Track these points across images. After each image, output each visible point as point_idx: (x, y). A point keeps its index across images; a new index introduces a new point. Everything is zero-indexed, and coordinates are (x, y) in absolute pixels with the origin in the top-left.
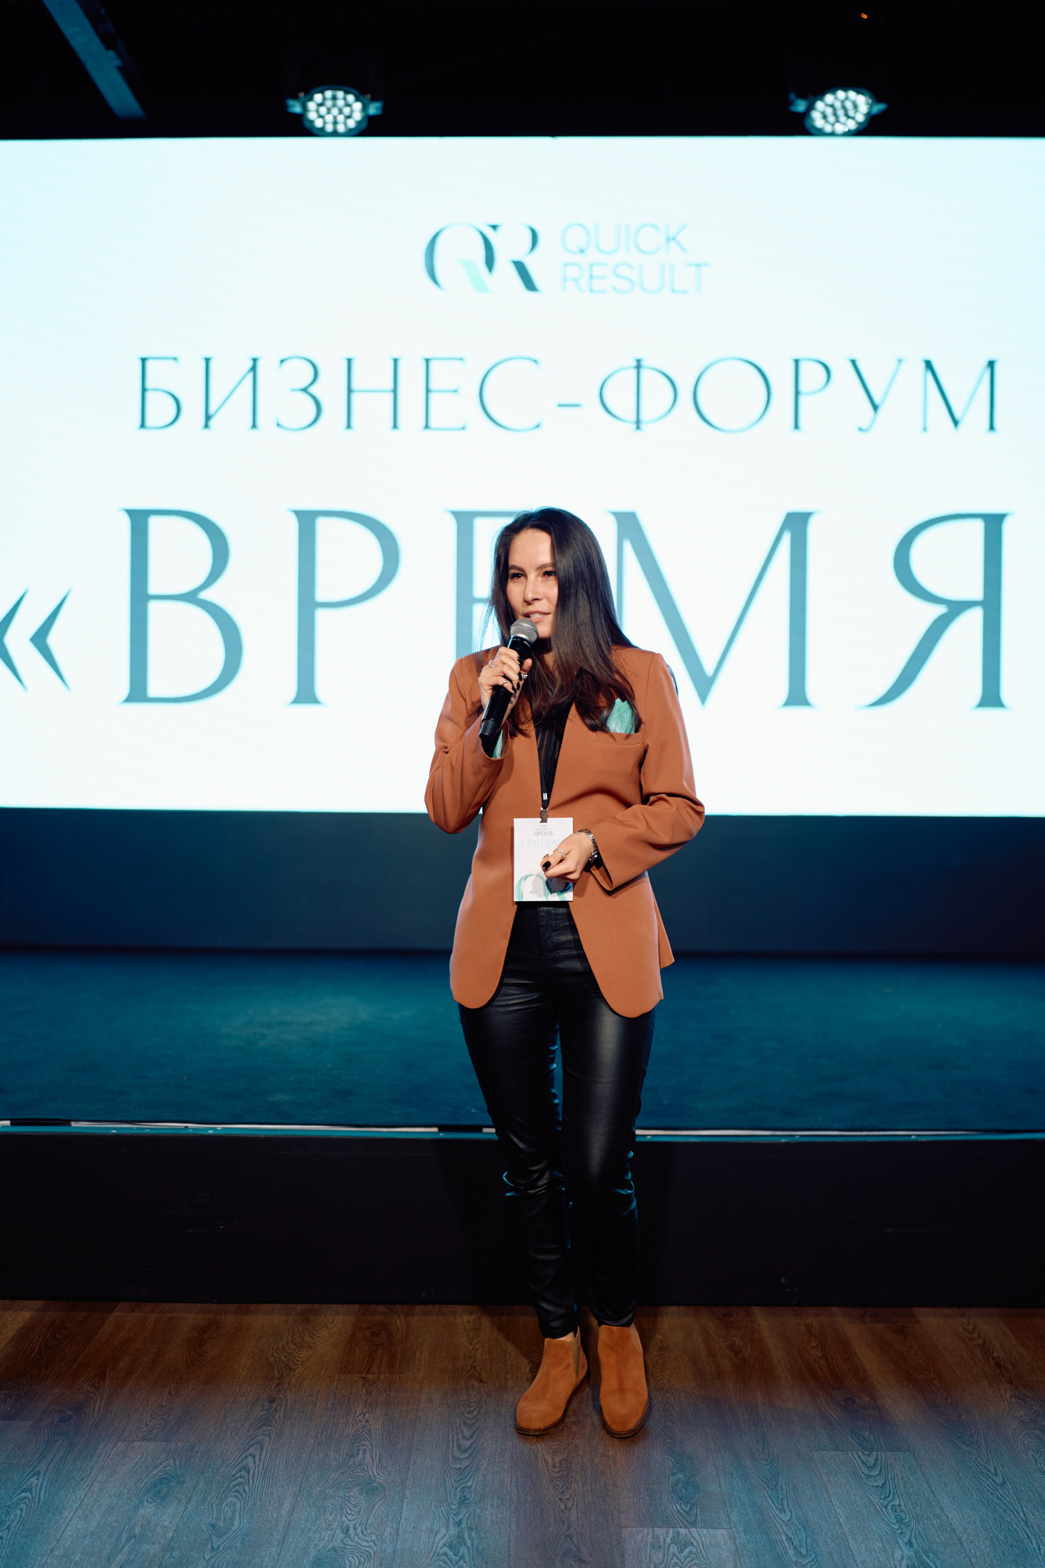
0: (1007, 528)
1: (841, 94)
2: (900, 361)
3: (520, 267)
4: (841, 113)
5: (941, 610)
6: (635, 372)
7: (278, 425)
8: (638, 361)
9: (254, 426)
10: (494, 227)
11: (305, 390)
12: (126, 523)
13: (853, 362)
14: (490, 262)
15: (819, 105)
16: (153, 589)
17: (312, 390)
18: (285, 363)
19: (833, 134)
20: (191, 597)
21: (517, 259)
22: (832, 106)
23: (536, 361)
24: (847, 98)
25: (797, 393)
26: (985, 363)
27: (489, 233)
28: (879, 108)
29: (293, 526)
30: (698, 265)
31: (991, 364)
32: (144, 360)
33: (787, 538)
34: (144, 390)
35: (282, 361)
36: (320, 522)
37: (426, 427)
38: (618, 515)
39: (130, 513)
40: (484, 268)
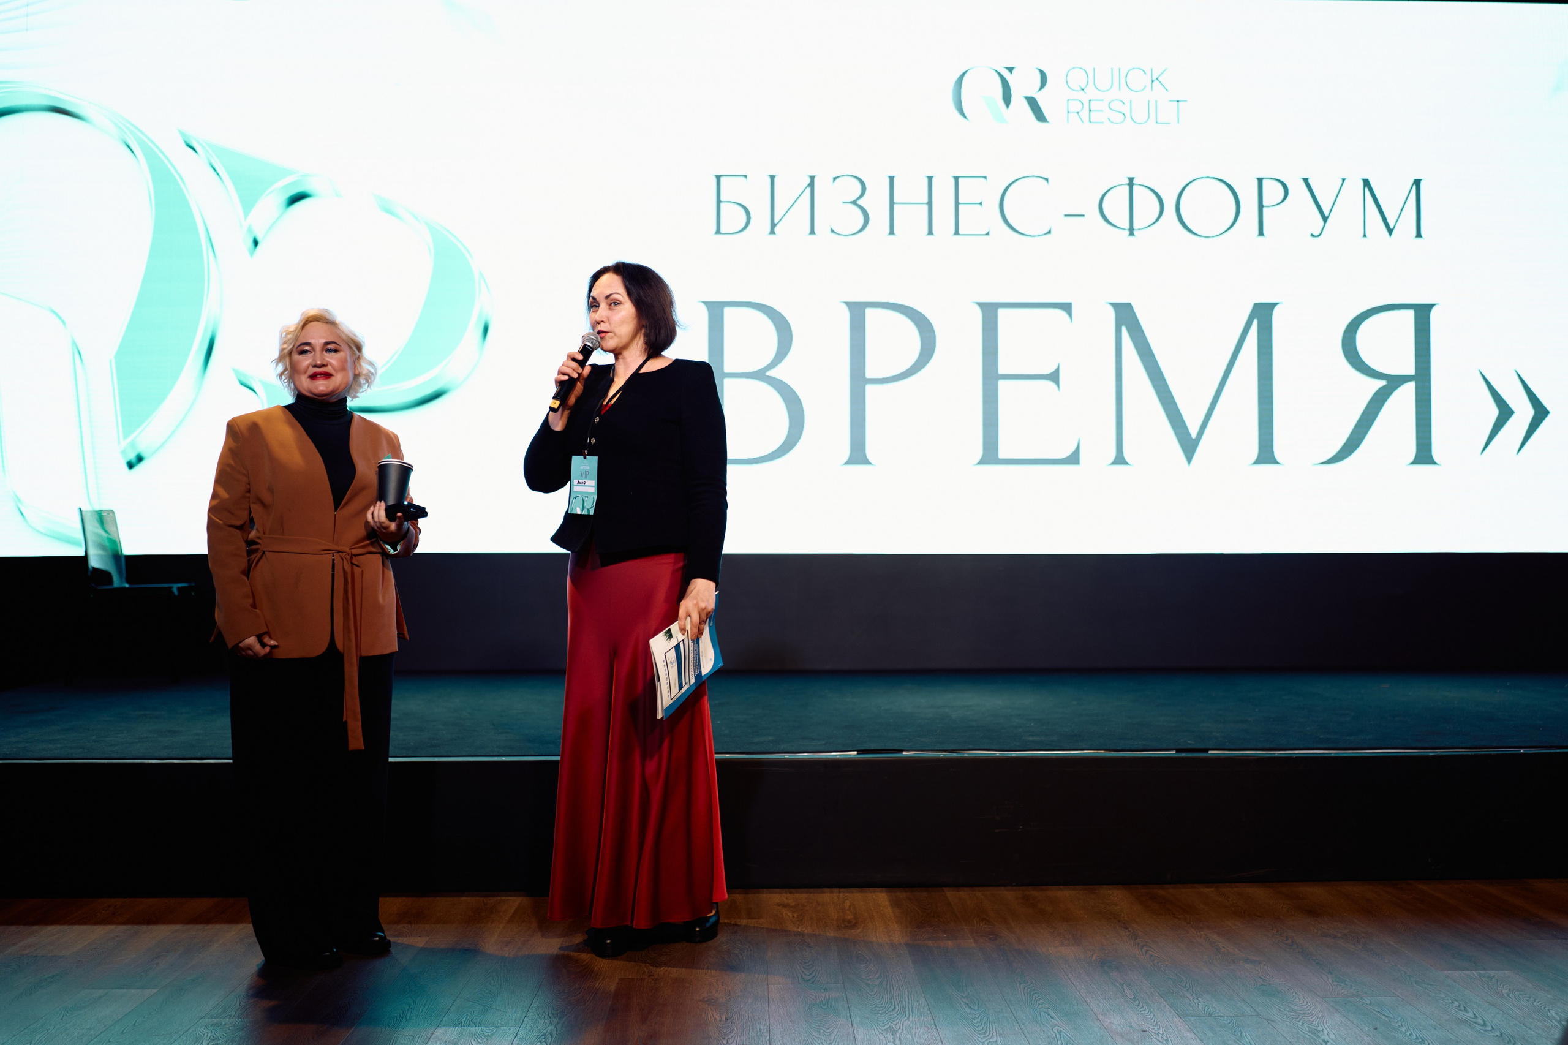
0: (1434, 314)
2: (1344, 180)
3: (1032, 102)
5: (1383, 383)
6: (1127, 188)
7: (832, 231)
8: (1131, 179)
9: (812, 232)
10: (1011, 70)
11: (854, 202)
12: (705, 314)
13: (1306, 181)
14: (1007, 98)
16: (727, 369)
17: (859, 202)
18: (837, 181)
20: (759, 375)
23: (1047, 180)
25: (1261, 206)
26: (1412, 182)
27: (1006, 74)
29: (845, 314)
30: (1178, 101)
31: (1417, 183)
32: (718, 177)
33: (1255, 325)
34: (719, 202)
35: (835, 179)
36: (869, 312)
37: (957, 233)
38: (1115, 306)
39: (707, 304)
40: (1002, 104)
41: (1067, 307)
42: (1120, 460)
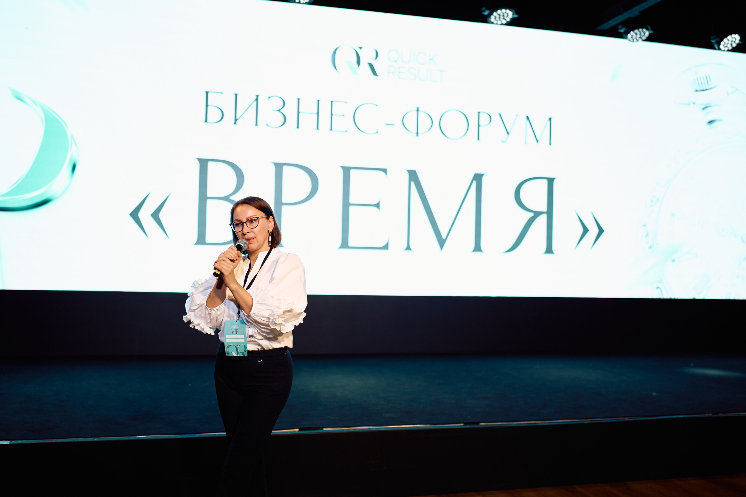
0: (555, 183)
1: (504, 10)
2: (517, 115)
3: (371, 65)
4: (502, 17)
5: (532, 214)
6: (416, 112)
7: (267, 125)
8: (418, 108)
9: (256, 125)
10: (361, 48)
11: (279, 110)
12: (198, 164)
13: (500, 114)
14: (358, 62)
15: (495, 14)
16: (209, 195)
17: (282, 111)
18: (270, 98)
19: (497, 24)
20: (226, 199)
21: (369, 62)
22: (499, 15)
23: (377, 105)
24: (506, 12)
25: (479, 126)
26: (548, 118)
27: (358, 50)
28: (516, 16)
29: (273, 169)
30: (441, 71)
31: (550, 119)
32: (207, 93)
33: (474, 183)
34: (207, 106)
35: (269, 97)
36: (285, 168)
37: (331, 129)
38: (409, 171)
39: (200, 160)
40: (356, 65)
41: (385, 171)
42: (408, 248)
